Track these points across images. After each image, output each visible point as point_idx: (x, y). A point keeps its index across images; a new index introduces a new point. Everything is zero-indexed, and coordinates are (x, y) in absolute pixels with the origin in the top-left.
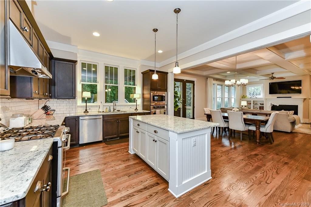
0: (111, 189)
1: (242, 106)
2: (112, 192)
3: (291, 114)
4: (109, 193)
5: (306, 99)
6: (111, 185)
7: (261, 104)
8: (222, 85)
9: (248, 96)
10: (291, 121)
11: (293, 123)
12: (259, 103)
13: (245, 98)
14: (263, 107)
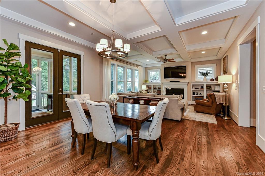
1: (143, 90)
3: (181, 98)
5: (189, 82)
7: (158, 88)
8: (124, 67)
9: (150, 80)
10: (181, 107)
11: (183, 110)
12: (157, 87)
13: (147, 82)
14: (160, 91)
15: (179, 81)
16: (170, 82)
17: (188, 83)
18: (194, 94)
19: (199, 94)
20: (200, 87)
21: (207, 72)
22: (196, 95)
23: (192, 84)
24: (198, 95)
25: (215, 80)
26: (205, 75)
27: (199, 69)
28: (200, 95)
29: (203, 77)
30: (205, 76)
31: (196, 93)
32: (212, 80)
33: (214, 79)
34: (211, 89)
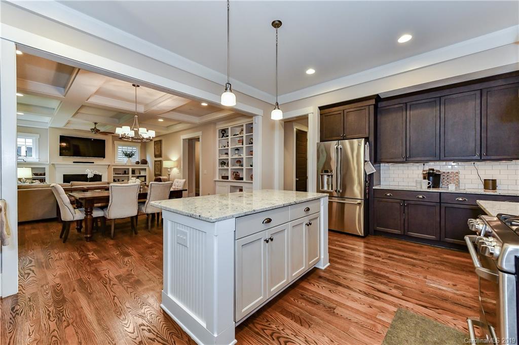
0: (379, 317)
2: (381, 313)
4: (387, 314)
6: (375, 322)
15: (93, 163)
16: (74, 162)
17: (109, 165)
20: (123, 172)
23: (113, 168)
26: (129, 155)
27: (119, 147)
29: (126, 159)
30: (129, 157)
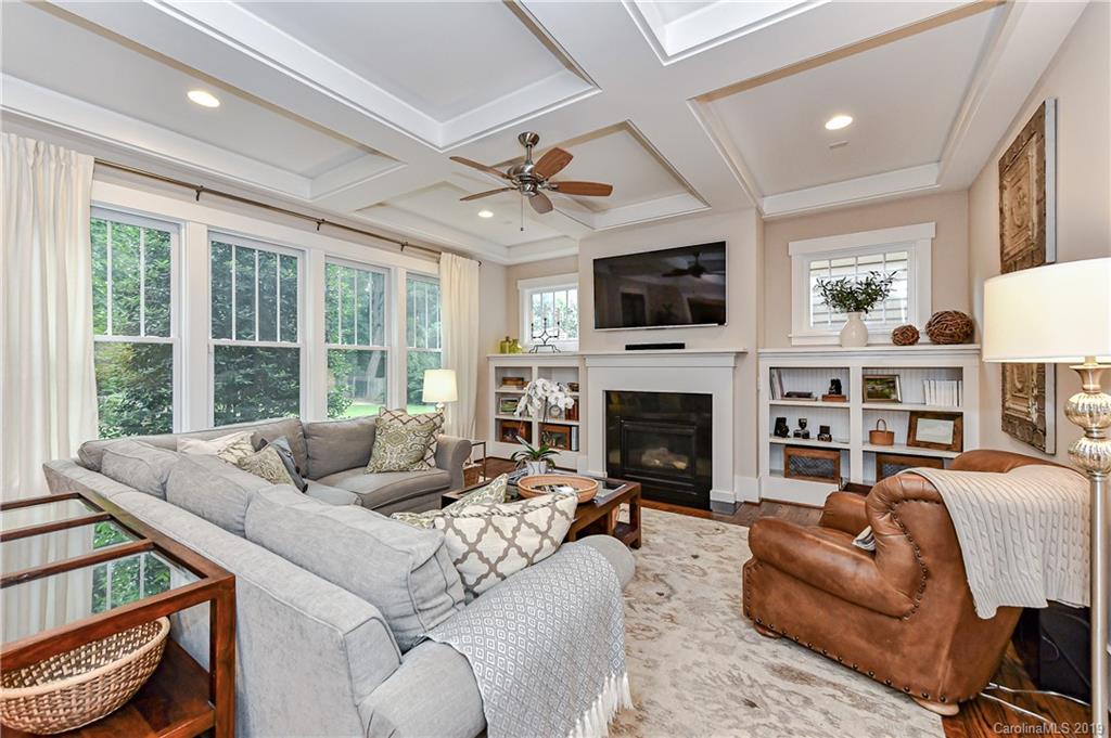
5: (744, 353)
13: (511, 350)
15: (681, 346)
16: (629, 348)
17: (740, 355)
18: (780, 428)
19: (814, 431)
20: (821, 387)
21: (868, 285)
22: (797, 435)
23: (765, 365)
24: (806, 436)
25: (924, 338)
26: (856, 300)
27: (814, 265)
28: (820, 437)
30: (857, 309)
31: (793, 426)
32: (906, 336)
33: (921, 327)
34: (896, 401)
